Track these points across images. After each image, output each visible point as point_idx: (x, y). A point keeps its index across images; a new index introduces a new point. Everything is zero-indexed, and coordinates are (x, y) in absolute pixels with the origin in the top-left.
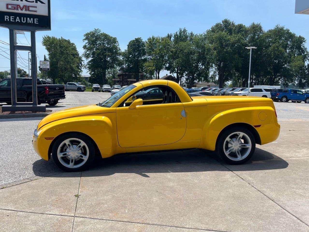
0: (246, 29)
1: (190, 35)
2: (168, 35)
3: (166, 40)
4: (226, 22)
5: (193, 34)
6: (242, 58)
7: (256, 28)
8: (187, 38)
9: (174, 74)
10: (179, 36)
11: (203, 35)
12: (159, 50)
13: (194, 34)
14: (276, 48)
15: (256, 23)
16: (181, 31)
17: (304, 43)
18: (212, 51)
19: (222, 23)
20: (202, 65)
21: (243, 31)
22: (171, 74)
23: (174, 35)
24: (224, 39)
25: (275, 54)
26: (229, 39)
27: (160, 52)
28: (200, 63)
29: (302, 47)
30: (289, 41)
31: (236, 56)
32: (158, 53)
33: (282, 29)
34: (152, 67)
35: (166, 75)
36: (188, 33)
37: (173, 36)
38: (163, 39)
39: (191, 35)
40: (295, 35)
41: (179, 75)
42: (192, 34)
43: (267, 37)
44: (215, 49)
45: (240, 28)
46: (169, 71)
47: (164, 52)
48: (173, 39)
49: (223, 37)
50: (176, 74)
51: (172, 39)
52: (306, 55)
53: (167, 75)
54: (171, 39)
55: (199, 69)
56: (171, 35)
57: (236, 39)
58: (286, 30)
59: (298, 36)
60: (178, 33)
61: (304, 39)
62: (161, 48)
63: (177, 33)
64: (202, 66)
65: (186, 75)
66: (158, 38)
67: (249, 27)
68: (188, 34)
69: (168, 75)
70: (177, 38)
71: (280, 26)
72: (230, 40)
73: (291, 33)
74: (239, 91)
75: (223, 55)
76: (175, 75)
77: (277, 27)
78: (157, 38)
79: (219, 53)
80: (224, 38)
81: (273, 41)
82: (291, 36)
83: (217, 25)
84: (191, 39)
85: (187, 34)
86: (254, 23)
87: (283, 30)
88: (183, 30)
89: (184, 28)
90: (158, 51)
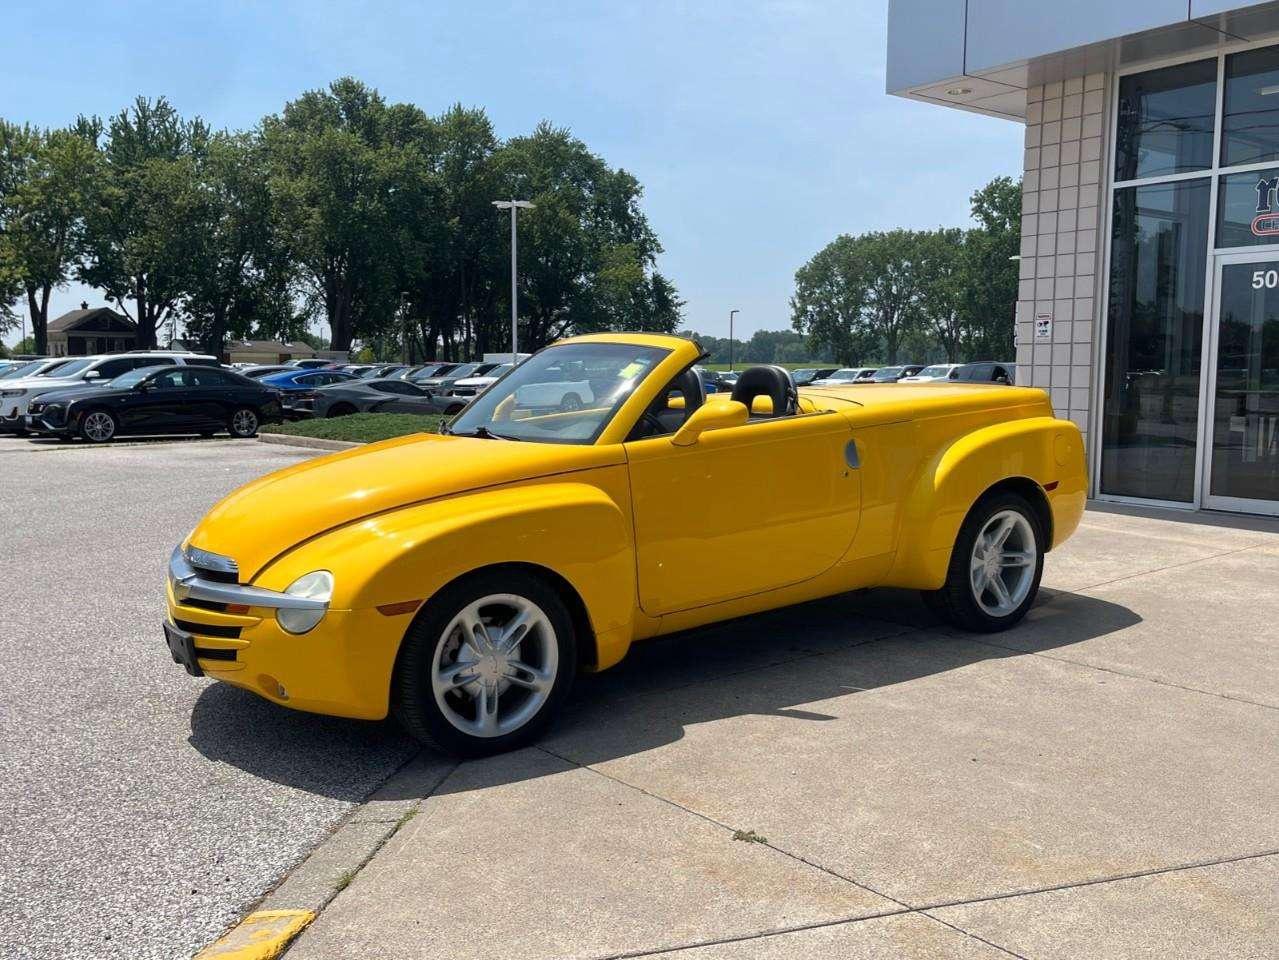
0: (430, 125)
1: (192, 132)
2: (82, 124)
3: (74, 146)
4: (348, 89)
5: (206, 127)
6: (427, 244)
7: (469, 129)
8: (178, 142)
9: (126, 302)
10: (138, 133)
11: (257, 135)
12: (44, 188)
13: (208, 130)
14: (548, 211)
15: (467, 108)
16: (143, 109)
17: (634, 198)
18: (299, 208)
19: (329, 92)
20: (257, 265)
21: (419, 133)
22: (113, 306)
23: (113, 128)
24: (351, 164)
25: (545, 233)
26: (369, 162)
27: (49, 200)
28: (246, 260)
29: (629, 211)
30: (585, 186)
31: (404, 235)
32: (38, 200)
33: (560, 140)
34: (10, 269)
35: (80, 308)
36: (182, 123)
37: (107, 126)
38: (55, 141)
39: (196, 132)
40: (603, 165)
41: (147, 306)
42: (198, 126)
43: (513, 166)
44: (313, 201)
45: (408, 121)
46: (101, 292)
47: (72, 201)
48: (105, 145)
49: (343, 152)
50: (135, 301)
51: (104, 140)
52: (645, 240)
53: (85, 306)
54: (95, 142)
55: (245, 281)
56: (94, 121)
57: (398, 166)
58: (573, 145)
59: (616, 172)
60: (131, 118)
61: (636, 183)
62: (55, 182)
63: (124, 116)
64: (254, 272)
65: (185, 310)
66: (27, 129)
67: (442, 118)
68: (183, 127)
69: (89, 308)
70: (129, 139)
71: (556, 127)
72: (374, 165)
73: (590, 157)
74: (472, 376)
75: (350, 226)
76: (130, 308)
77: (544, 132)
78: (23, 131)
79: (331, 217)
80: (348, 159)
81: (535, 183)
82: (592, 168)
83: (310, 100)
84: (199, 151)
85: (178, 125)
86: (459, 106)
87: (565, 144)
88: (153, 107)
89: (159, 97)
90: (35, 194)
